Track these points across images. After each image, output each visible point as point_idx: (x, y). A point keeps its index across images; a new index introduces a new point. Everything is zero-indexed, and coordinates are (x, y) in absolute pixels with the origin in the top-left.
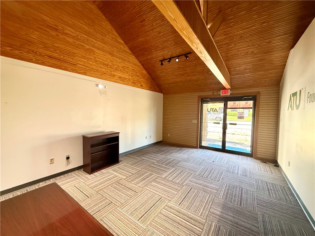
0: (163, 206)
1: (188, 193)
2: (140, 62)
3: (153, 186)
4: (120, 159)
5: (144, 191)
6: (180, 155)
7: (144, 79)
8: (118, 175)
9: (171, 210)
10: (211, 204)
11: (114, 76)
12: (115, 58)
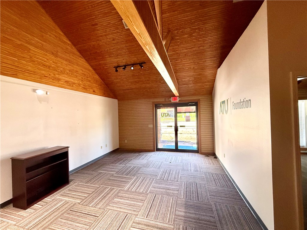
0: (130, 224)
1: (153, 202)
2: (92, 66)
3: (116, 203)
4: (70, 178)
5: (106, 212)
6: (140, 161)
7: (96, 84)
8: (70, 200)
9: (140, 226)
10: (175, 206)
11: (59, 80)
12: (59, 59)
